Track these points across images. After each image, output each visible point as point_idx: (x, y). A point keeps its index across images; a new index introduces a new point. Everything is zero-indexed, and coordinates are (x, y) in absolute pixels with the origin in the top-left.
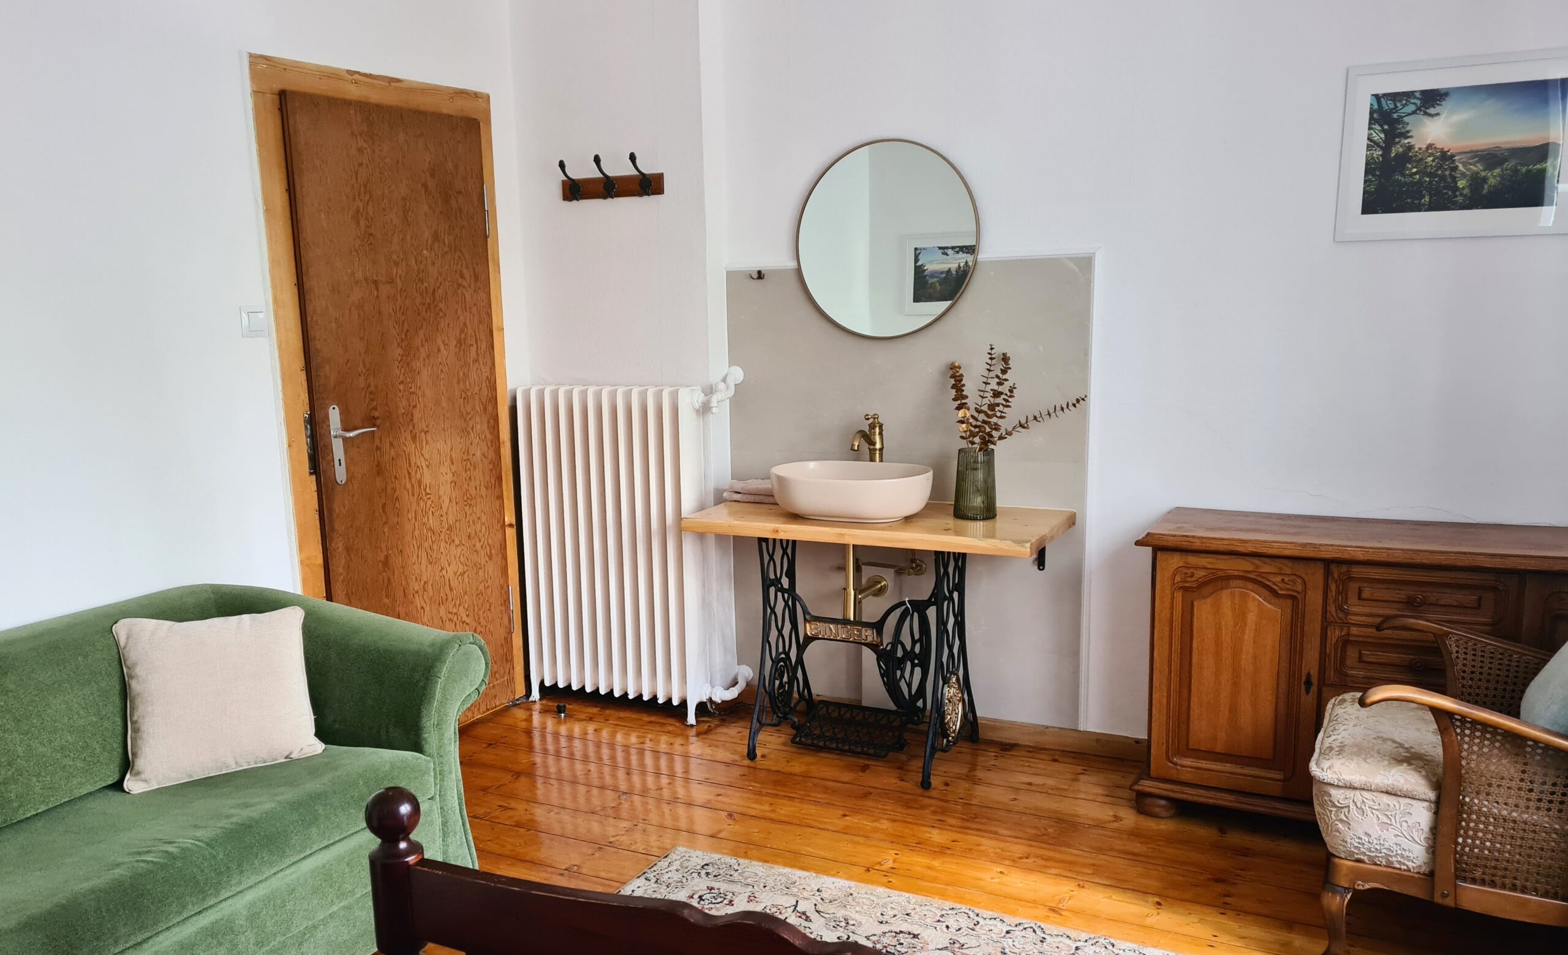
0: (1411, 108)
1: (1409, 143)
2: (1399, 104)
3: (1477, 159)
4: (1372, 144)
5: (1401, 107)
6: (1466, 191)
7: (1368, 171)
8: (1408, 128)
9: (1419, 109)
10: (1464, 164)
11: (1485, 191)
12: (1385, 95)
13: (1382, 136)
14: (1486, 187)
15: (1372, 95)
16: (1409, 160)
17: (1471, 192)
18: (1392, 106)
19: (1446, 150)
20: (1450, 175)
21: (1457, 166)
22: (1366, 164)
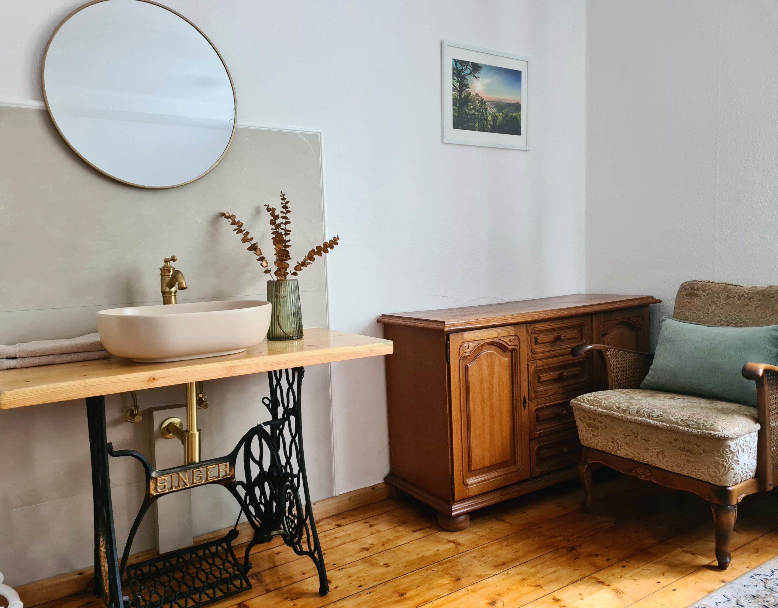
0: (468, 71)
1: (469, 91)
2: (464, 68)
3: (494, 106)
4: (455, 88)
5: (464, 69)
6: (491, 123)
7: (454, 104)
8: (468, 82)
9: (471, 72)
10: (491, 108)
11: (498, 124)
12: (458, 60)
13: (458, 84)
14: (498, 121)
15: (453, 59)
16: (469, 101)
17: (493, 123)
18: (461, 68)
19: (483, 98)
20: (485, 112)
21: (487, 108)
22: (453, 99)
